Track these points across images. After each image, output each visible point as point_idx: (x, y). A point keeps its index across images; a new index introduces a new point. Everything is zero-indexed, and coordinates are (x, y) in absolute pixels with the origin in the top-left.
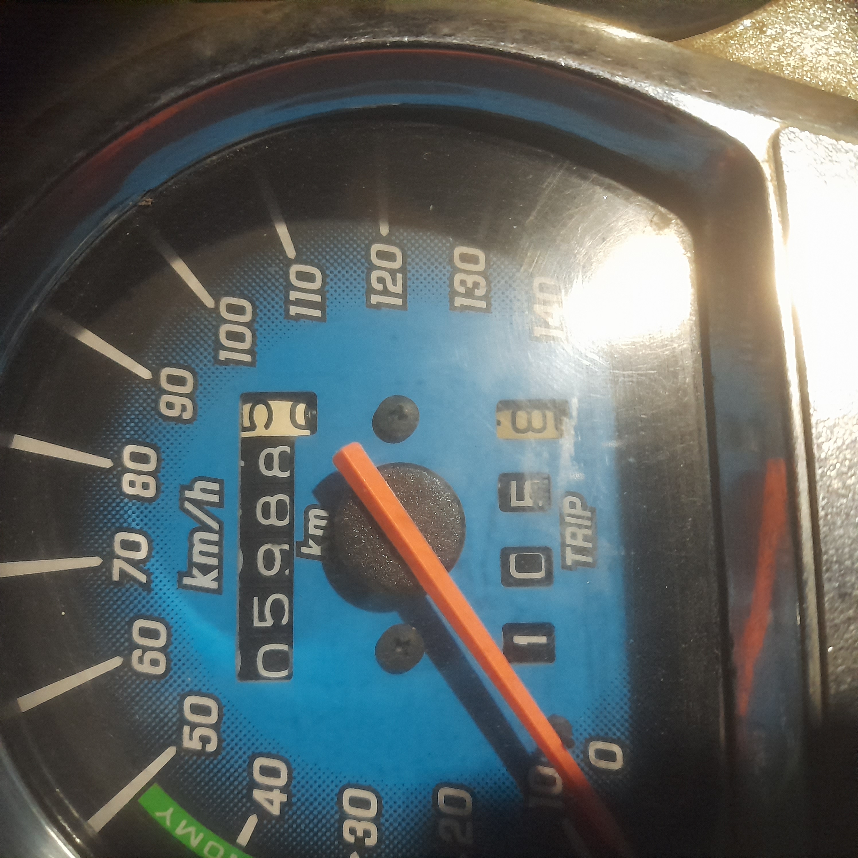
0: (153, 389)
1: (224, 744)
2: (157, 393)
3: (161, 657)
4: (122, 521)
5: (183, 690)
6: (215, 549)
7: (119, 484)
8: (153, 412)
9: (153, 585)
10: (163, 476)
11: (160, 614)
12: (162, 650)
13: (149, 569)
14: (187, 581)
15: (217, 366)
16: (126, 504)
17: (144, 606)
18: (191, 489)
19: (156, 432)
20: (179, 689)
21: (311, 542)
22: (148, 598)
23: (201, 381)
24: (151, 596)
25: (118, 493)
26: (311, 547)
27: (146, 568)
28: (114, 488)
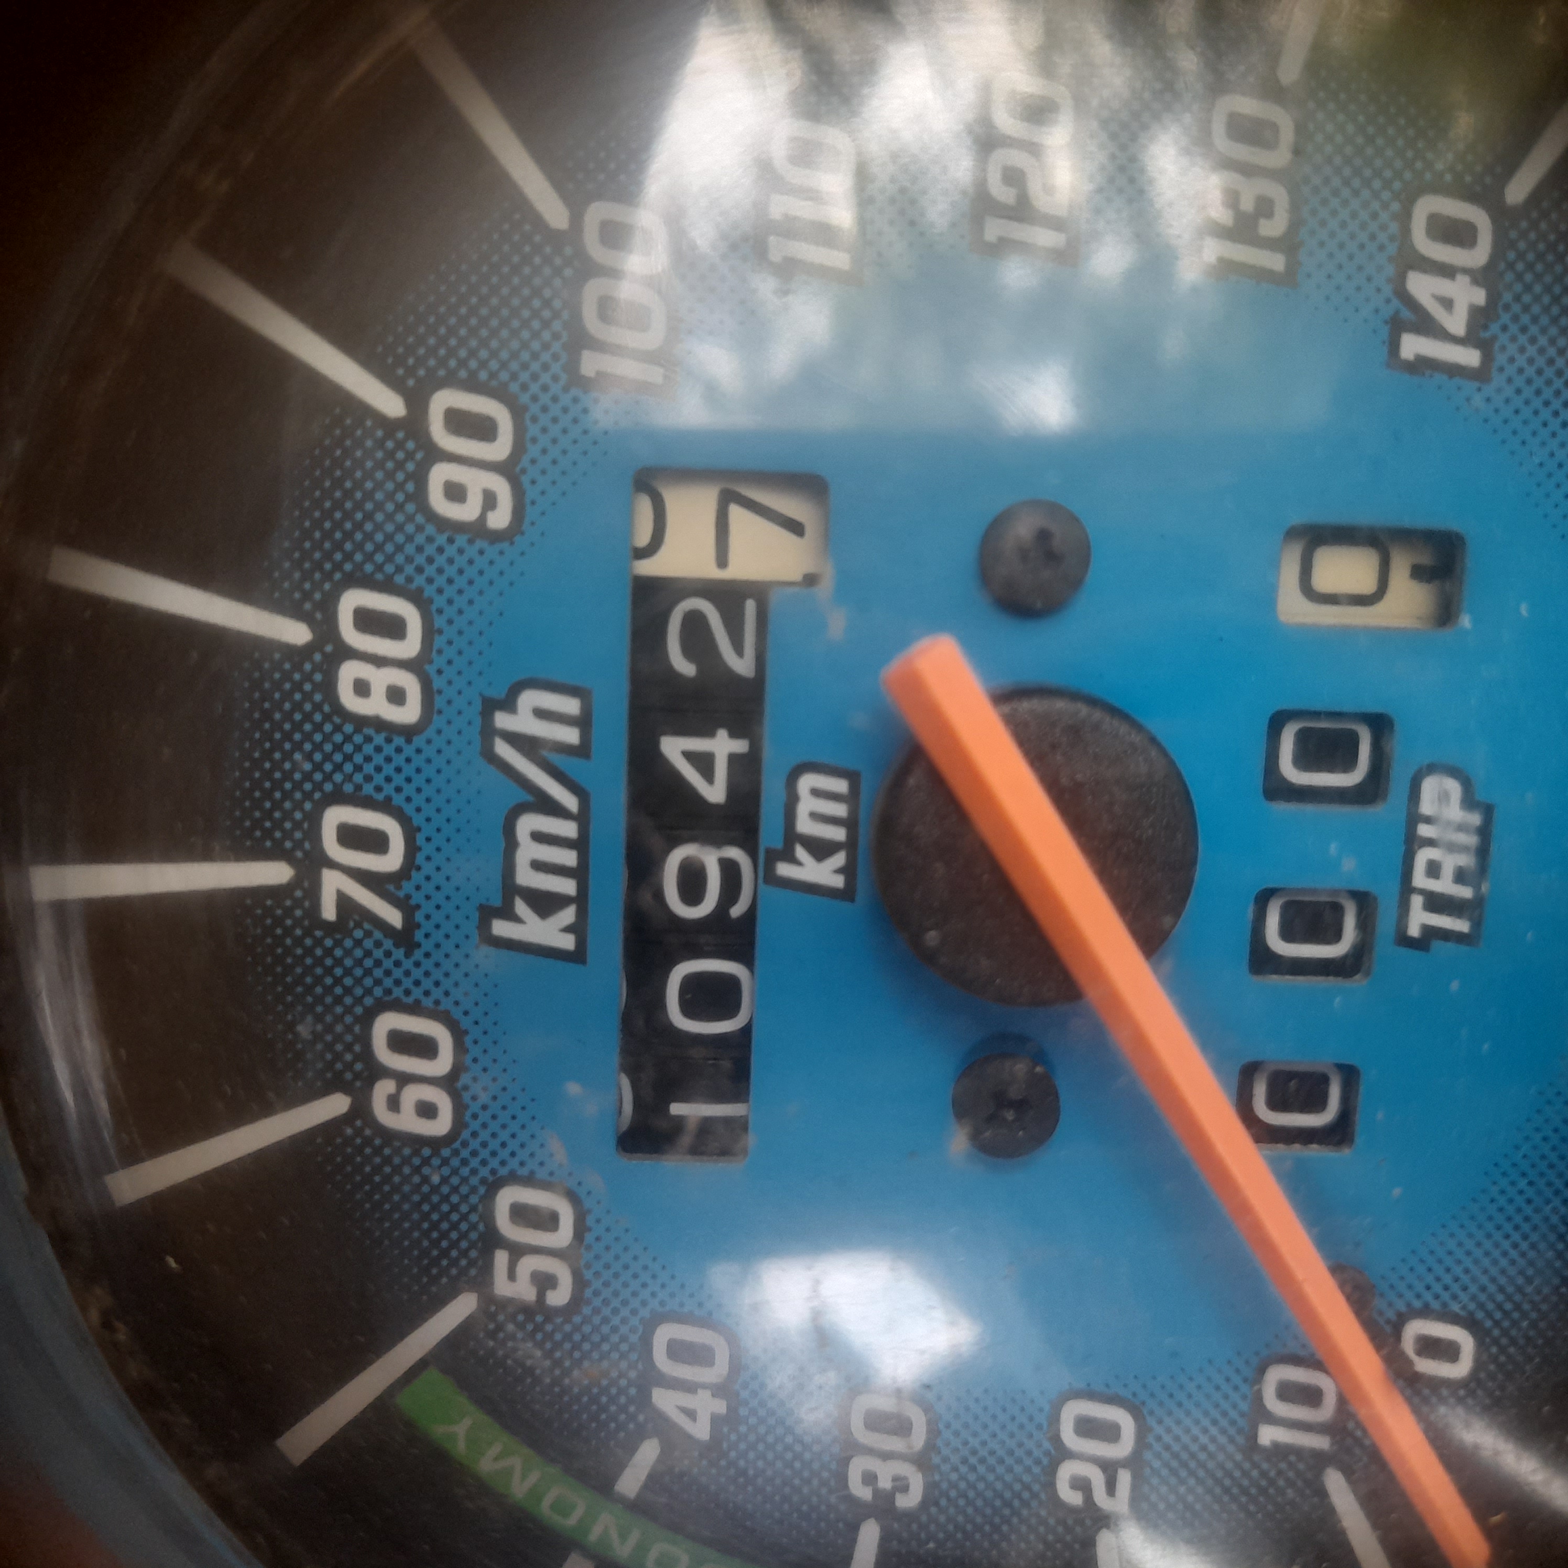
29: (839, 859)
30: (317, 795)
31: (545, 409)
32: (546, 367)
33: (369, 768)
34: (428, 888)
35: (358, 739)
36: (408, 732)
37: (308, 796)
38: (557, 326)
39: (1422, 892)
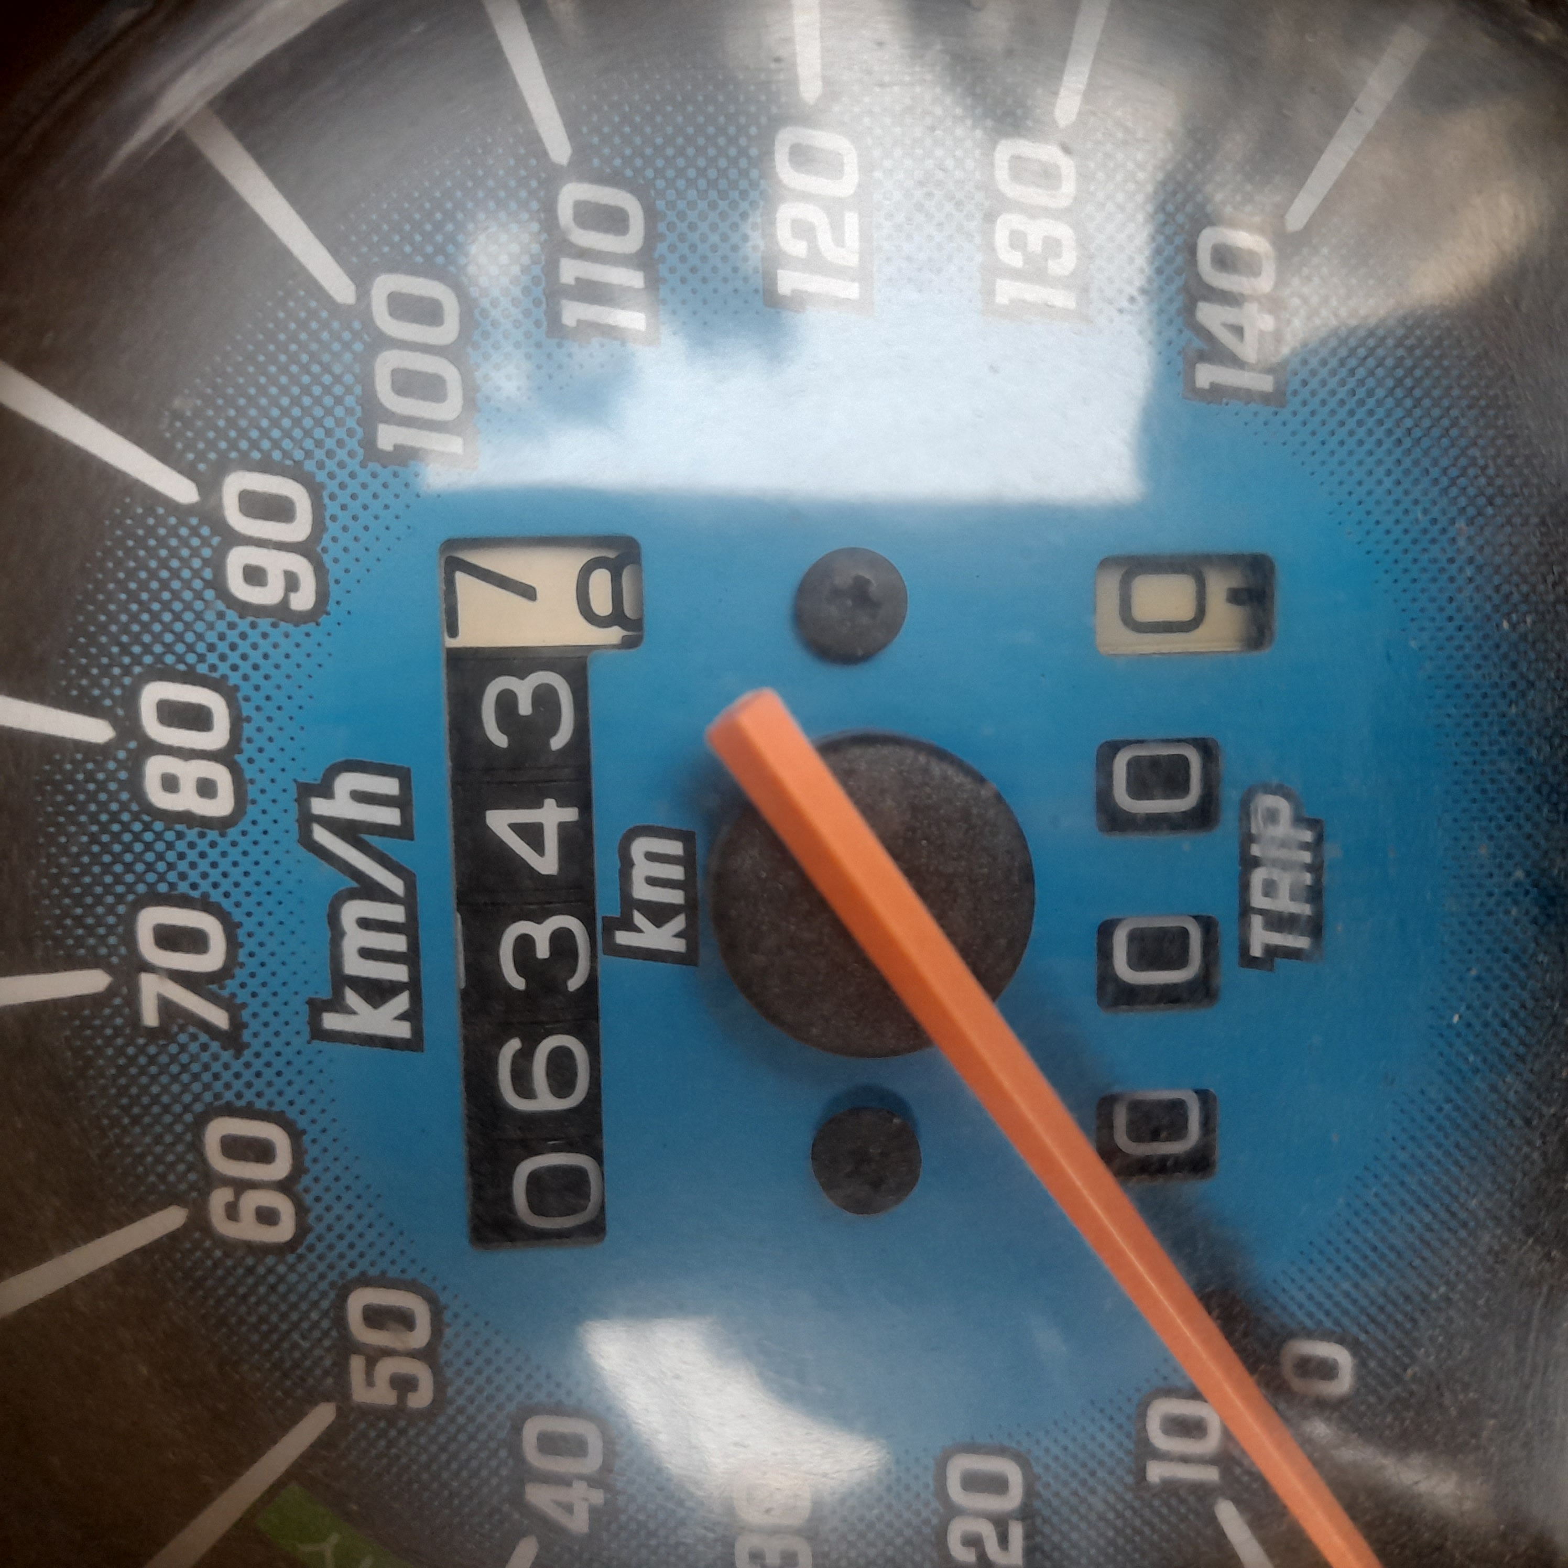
0: (205, 531)
1: (450, 1391)
2: (216, 541)
3: (284, 1206)
4: (151, 877)
5: (342, 1274)
6: (398, 943)
7: (135, 784)
8: (209, 594)
9: (246, 1036)
10: (251, 761)
11: (271, 1104)
12: (284, 1186)
13: (234, 995)
14: (332, 1021)
15: (373, 466)
16: (159, 836)
17: (228, 1086)
18: (326, 791)
19: (223, 647)
20: (333, 1276)
21: (639, 919)
22: (237, 1066)
23: (332, 508)
24: (242, 1060)
25: (135, 807)
26: (639, 931)
27: (225, 993)
28: (125, 796)
29: (679, 923)
30: (130, 897)
31: (342, 486)
32: (340, 443)
33: (183, 866)
34: (253, 985)
35: (170, 836)
36: (223, 824)
37: (120, 898)
38: (350, 400)
39: (1261, 912)
